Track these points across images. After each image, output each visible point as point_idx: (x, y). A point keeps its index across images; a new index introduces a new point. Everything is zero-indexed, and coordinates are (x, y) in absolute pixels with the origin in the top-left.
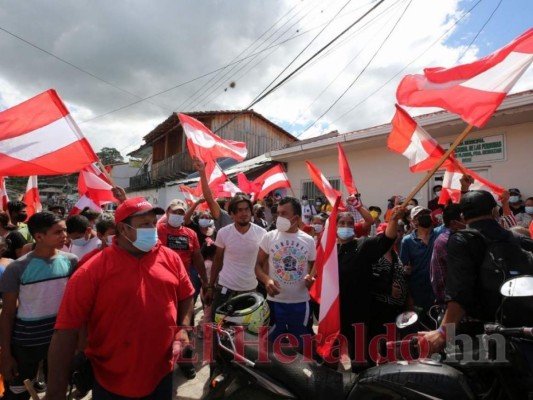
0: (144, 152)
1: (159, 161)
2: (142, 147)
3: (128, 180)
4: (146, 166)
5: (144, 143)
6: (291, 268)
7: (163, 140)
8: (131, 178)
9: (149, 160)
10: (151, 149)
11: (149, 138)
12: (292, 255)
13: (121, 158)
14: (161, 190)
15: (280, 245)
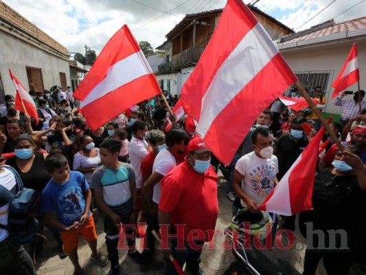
0: (167, 46)
1: (177, 53)
2: (165, 43)
3: (157, 67)
4: (168, 56)
5: (166, 40)
6: (266, 186)
7: (179, 37)
8: (159, 66)
9: (170, 52)
10: (171, 44)
11: (170, 36)
12: (267, 176)
13: (151, 48)
14: (179, 74)
15: (257, 170)
